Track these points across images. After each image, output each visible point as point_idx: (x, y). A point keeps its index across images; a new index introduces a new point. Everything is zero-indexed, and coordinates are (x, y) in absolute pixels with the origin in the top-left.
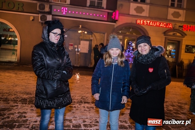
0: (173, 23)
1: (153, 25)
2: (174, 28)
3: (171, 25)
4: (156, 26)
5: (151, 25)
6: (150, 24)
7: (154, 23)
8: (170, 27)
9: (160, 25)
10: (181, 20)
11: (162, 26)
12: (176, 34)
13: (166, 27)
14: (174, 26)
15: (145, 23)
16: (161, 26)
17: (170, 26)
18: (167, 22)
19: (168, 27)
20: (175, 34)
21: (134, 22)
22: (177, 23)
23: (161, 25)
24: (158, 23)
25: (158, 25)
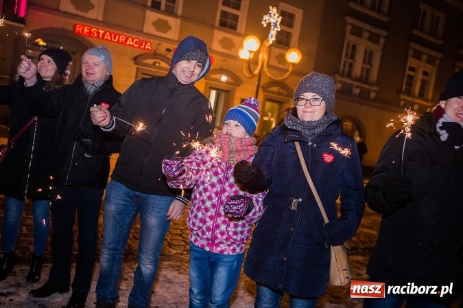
0: (155, 42)
1: (111, 40)
2: (155, 51)
3: (149, 43)
4: (118, 41)
5: (107, 39)
6: (106, 37)
7: (113, 35)
8: (148, 49)
9: (126, 41)
10: (172, 37)
11: (131, 43)
12: (159, 63)
13: (139, 47)
14: (155, 48)
15: (94, 34)
16: (129, 45)
17: (147, 47)
18: (142, 38)
19: (143, 47)
20: (157, 65)
21: (70, 28)
22: (162, 43)
23: (128, 43)
24: (123, 38)
25: (122, 41)
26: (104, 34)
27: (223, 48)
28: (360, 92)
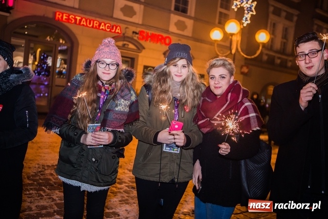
0: (123, 26)
1: (87, 26)
2: (124, 34)
3: (118, 28)
4: (93, 27)
5: (83, 25)
6: (82, 23)
7: (88, 21)
8: (118, 33)
9: (100, 25)
10: (137, 21)
11: (104, 28)
12: (128, 45)
13: (110, 31)
14: (123, 32)
15: (72, 21)
16: (102, 29)
17: (117, 31)
18: (113, 23)
19: (113, 31)
20: (126, 46)
21: (50, 15)
22: (129, 26)
23: (101, 27)
24: (96, 23)
25: (96, 26)
26: (80, 20)
27: (178, 29)
28: (281, 62)
